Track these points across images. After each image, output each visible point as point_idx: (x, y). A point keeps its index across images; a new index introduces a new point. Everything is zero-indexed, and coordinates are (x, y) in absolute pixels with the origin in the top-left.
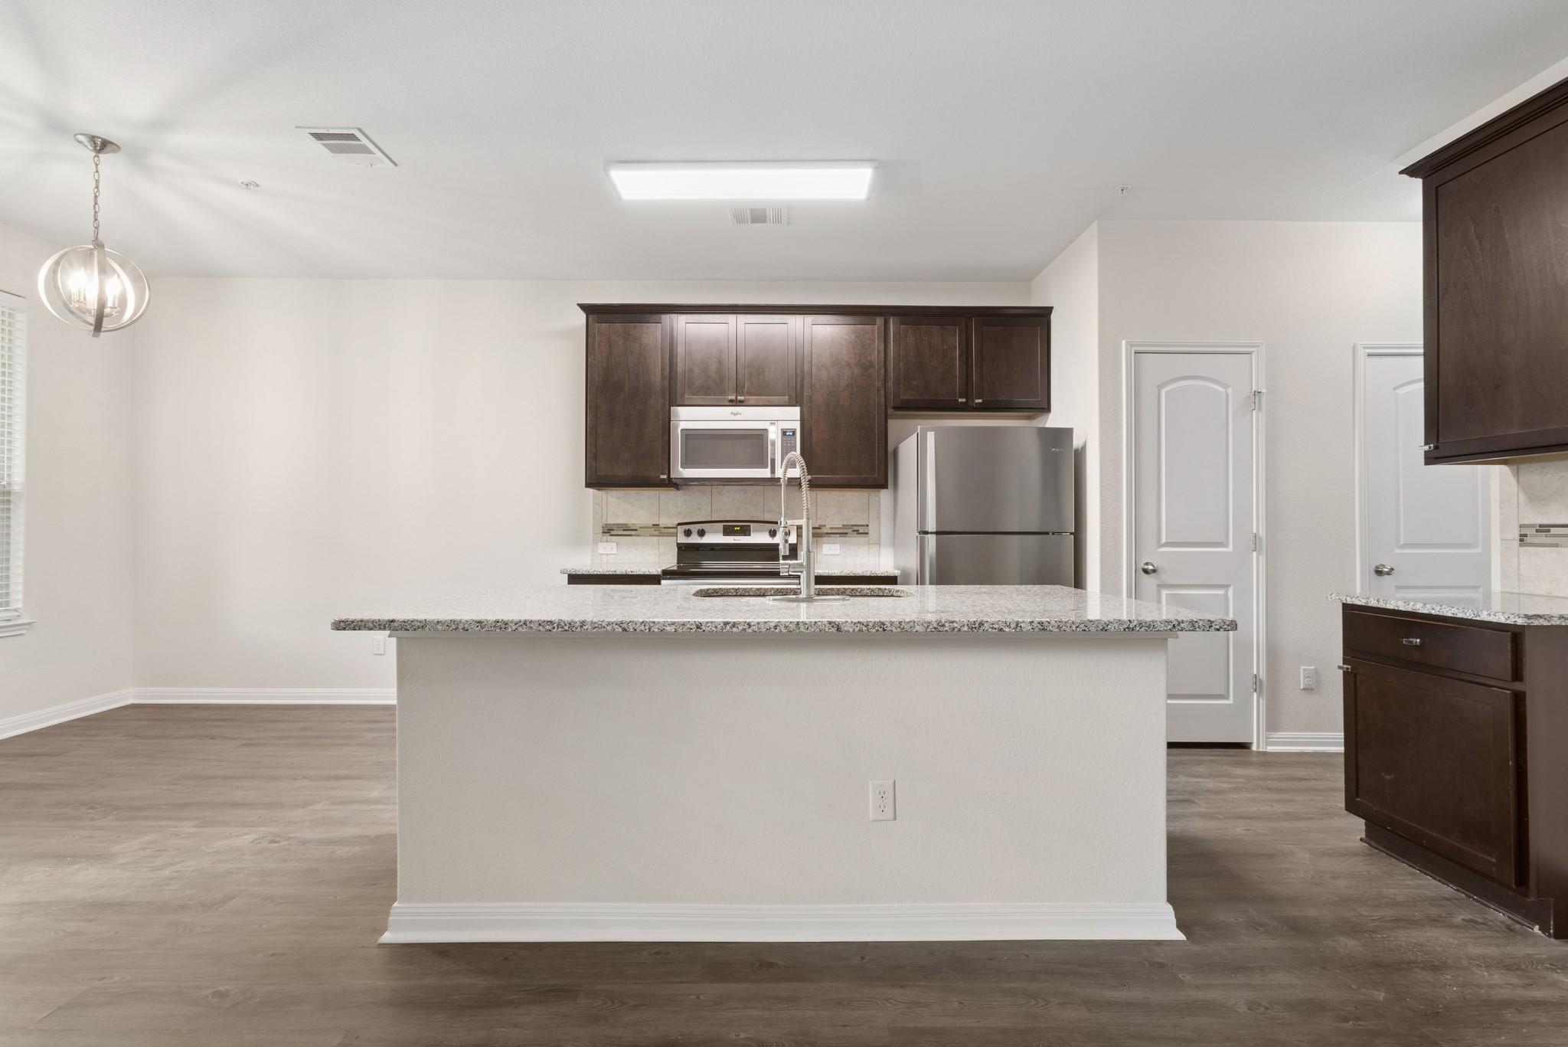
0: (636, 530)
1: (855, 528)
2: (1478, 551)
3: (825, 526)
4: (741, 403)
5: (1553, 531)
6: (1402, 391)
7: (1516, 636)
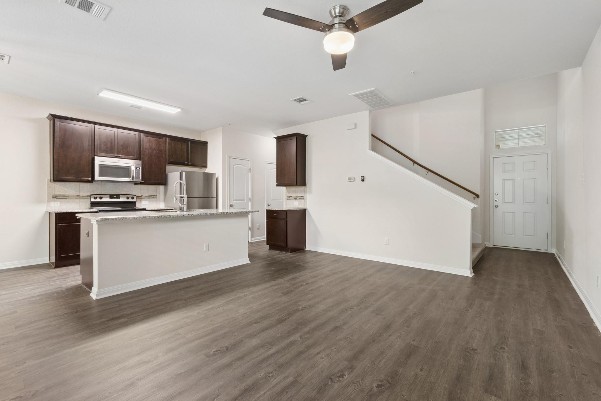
0: (69, 197)
1: (153, 196)
2: (281, 201)
3: (143, 196)
4: (119, 157)
5: (291, 197)
6: (272, 171)
7: (286, 212)
